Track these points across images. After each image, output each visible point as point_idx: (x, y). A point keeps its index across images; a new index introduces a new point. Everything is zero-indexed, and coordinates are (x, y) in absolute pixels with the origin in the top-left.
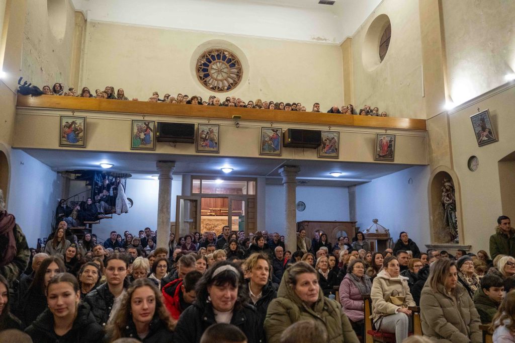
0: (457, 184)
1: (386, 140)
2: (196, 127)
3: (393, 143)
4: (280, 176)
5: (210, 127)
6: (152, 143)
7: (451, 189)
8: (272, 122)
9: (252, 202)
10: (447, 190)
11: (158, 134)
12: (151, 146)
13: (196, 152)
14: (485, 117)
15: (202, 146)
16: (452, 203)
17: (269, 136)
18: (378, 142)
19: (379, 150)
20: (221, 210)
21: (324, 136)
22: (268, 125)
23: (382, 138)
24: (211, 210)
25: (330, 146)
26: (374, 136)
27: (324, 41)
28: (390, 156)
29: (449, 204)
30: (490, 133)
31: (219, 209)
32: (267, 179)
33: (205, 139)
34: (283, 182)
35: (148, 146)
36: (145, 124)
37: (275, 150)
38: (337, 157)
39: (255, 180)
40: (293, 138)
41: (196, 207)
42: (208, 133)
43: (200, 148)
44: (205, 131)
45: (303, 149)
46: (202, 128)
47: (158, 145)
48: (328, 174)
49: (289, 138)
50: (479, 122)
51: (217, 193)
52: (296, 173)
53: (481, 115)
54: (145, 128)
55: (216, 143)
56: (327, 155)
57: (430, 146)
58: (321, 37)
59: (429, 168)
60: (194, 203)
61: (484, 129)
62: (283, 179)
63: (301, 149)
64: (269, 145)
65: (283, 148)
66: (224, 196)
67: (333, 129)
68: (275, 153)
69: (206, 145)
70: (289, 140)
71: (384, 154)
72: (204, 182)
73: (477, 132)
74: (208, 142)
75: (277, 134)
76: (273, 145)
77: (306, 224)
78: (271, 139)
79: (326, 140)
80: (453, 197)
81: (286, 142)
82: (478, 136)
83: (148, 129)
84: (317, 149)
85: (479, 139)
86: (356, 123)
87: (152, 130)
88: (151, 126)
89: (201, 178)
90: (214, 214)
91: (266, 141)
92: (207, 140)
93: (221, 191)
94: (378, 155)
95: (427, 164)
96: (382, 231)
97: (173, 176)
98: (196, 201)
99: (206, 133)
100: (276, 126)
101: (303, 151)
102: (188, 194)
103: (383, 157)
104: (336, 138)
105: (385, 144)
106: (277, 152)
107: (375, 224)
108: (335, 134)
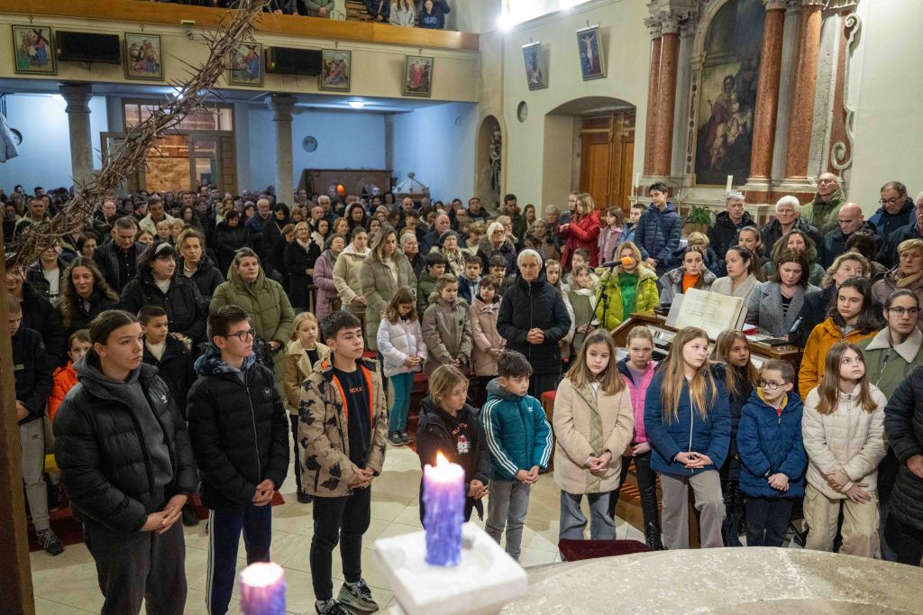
0: (505, 136)
1: (420, 64)
2: (121, 39)
3: (429, 69)
5: (145, 38)
6: (50, 63)
9: (226, 143)
10: (495, 142)
11: (59, 51)
12: (48, 67)
13: (126, 78)
14: (537, 52)
15: (135, 69)
17: (242, 56)
18: (409, 68)
19: (409, 79)
21: (327, 57)
23: (414, 62)
25: (337, 72)
26: (402, 58)
28: (425, 90)
29: (495, 161)
30: (540, 74)
31: (175, 146)
32: (249, 104)
33: (138, 59)
35: (44, 68)
36: (34, 31)
37: (252, 77)
38: (348, 90)
40: (277, 62)
42: (142, 48)
43: (132, 73)
44: (138, 44)
46: (131, 39)
47: (60, 65)
48: (345, 102)
49: (272, 61)
50: (531, 58)
53: (534, 49)
54: (36, 39)
55: (157, 65)
56: (333, 86)
59: (478, 108)
61: (535, 68)
64: (244, 70)
65: (266, 76)
67: (343, 46)
68: (253, 81)
69: (142, 68)
70: (273, 65)
71: (416, 87)
73: (528, 70)
74: (144, 63)
75: (255, 53)
76: (250, 69)
78: (246, 60)
79: (330, 64)
81: (269, 65)
82: (530, 76)
83: (41, 40)
84: (317, 77)
85: (530, 80)
86: (376, 37)
87: (47, 42)
88: (45, 35)
89: (138, 102)
90: (167, 154)
91: (239, 64)
92: (142, 59)
94: (408, 87)
96: (418, 191)
99: (139, 49)
101: (297, 79)
102: (120, 129)
103: (415, 89)
104: (346, 61)
105: (418, 71)
106: (257, 81)
107: (410, 180)
108: (345, 54)
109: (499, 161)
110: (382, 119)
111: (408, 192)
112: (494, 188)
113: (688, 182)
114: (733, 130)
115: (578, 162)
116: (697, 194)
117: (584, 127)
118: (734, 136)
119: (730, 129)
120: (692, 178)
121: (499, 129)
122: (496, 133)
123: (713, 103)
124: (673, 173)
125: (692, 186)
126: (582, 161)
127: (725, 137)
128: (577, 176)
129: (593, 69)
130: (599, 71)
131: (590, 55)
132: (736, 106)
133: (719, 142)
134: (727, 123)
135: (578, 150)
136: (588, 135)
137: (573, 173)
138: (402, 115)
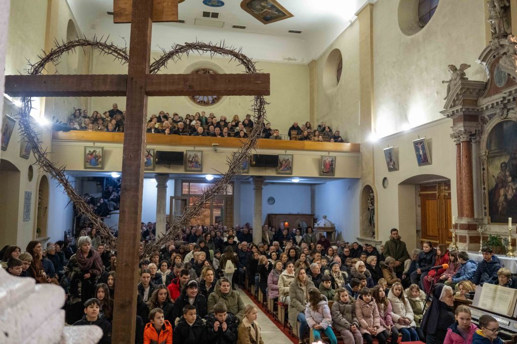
0: (376, 196)
2: (185, 153)
3: (334, 162)
5: (195, 153)
6: (152, 165)
9: (230, 200)
10: (371, 199)
11: (157, 160)
12: (151, 167)
13: (185, 171)
14: (392, 152)
15: (190, 167)
18: (323, 162)
21: (281, 158)
23: (326, 159)
25: (285, 165)
26: (319, 157)
27: (294, 61)
28: (331, 173)
30: (394, 163)
32: (242, 182)
33: (191, 162)
35: (149, 167)
36: (147, 151)
37: (244, 169)
38: (291, 174)
40: (257, 161)
41: (185, 205)
42: (193, 157)
43: (188, 169)
44: (192, 155)
46: (189, 153)
47: (157, 166)
48: (290, 180)
49: (254, 161)
50: (389, 155)
52: (262, 182)
53: (390, 151)
54: (147, 155)
55: (200, 165)
56: (283, 172)
58: (291, 57)
60: (184, 201)
61: (391, 160)
63: (263, 167)
65: (250, 167)
69: (193, 166)
71: (326, 171)
72: (192, 185)
73: (387, 161)
74: (194, 164)
77: (274, 216)
79: (282, 161)
81: (252, 163)
82: (388, 164)
83: (150, 155)
84: (275, 168)
85: (389, 166)
87: (152, 156)
88: (152, 153)
89: (189, 182)
92: (193, 162)
94: (323, 171)
95: (360, 178)
96: (329, 225)
98: (186, 200)
101: (265, 169)
102: (179, 195)
103: (326, 173)
104: (290, 159)
105: (328, 163)
106: (246, 170)
107: (324, 220)
108: (290, 156)
109: (373, 210)
110: (309, 187)
111: (323, 226)
112: (371, 224)
113: (486, 221)
114: (510, 192)
115: (419, 209)
116: (492, 228)
117: (421, 191)
118: (511, 195)
119: (508, 191)
120: (488, 219)
121: (373, 192)
122: (371, 194)
123: (496, 177)
124: (476, 216)
125: (489, 224)
126: (421, 209)
127: (506, 196)
128: (420, 218)
129: (424, 160)
130: (427, 161)
131: (421, 153)
132: (510, 179)
133: (502, 198)
134: (506, 188)
135: (419, 203)
136: (423, 195)
137: (417, 216)
138: (319, 186)
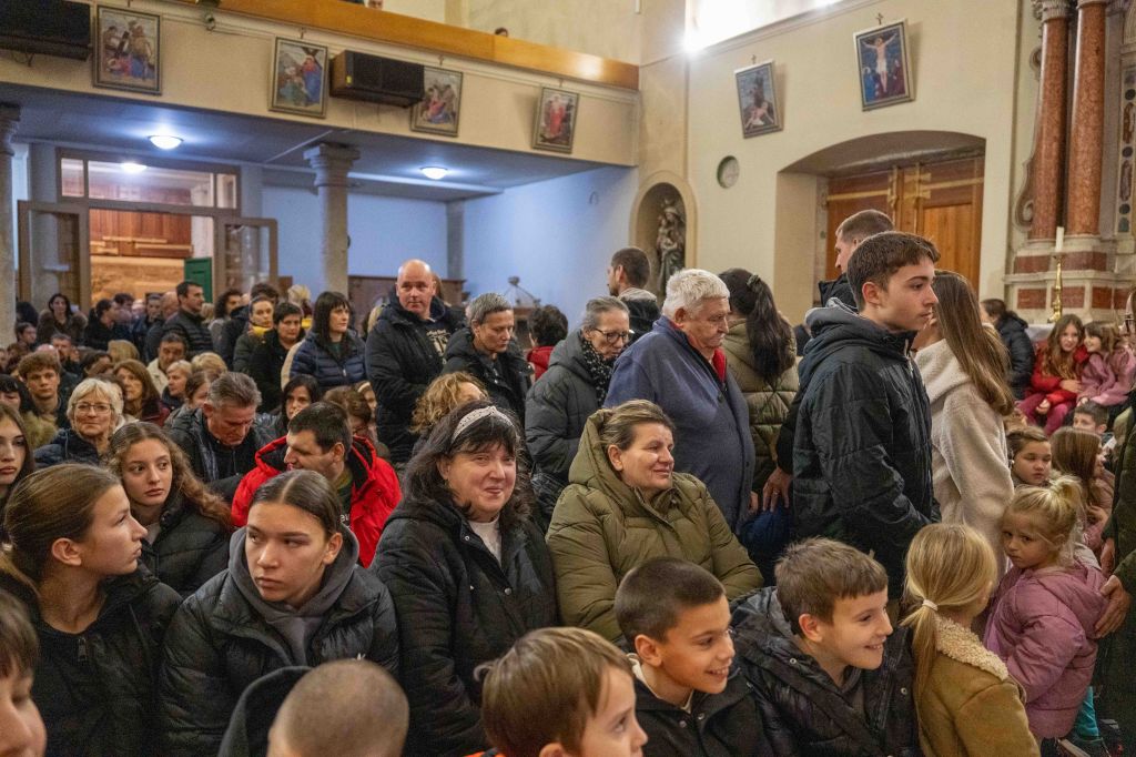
0: (693, 211)
1: (560, 103)
2: (93, 12)
3: (572, 112)
4: (310, 167)
5: (134, 19)
7: (676, 222)
8: (304, 27)
10: (669, 224)
13: (95, 86)
14: (765, 77)
15: (112, 71)
16: (677, 250)
17: (295, 64)
18: (543, 106)
19: (543, 124)
20: (134, 242)
21: (429, 79)
22: (294, 34)
23: (552, 99)
24: (106, 241)
25: (439, 105)
26: (532, 92)
28: (564, 142)
29: (670, 252)
30: (770, 111)
31: (129, 239)
32: (264, 170)
33: (118, 52)
34: (316, 183)
37: (309, 101)
38: (454, 134)
39: (236, 171)
40: (357, 76)
41: (75, 232)
43: (105, 77)
44: (120, 28)
45: (376, 105)
46: (108, 18)
48: (416, 170)
49: (348, 74)
50: (752, 86)
51: (123, 197)
52: (349, 164)
53: (758, 72)
55: (151, 67)
56: (433, 126)
57: (642, 127)
59: (636, 173)
60: (69, 223)
62: (315, 175)
63: (372, 105)
64: (296, 88)
65: (330, 101)
66: (144, 208)
67: (449, 63)
68: (309, 108)
70: (349, 80)
71: (553, 136)
72: (94, 167)
73: (745, 106)
74: (128, 61)
75: (316, 62)
76: (306, 88)
77: (356, 282)
78: (301, 71)
79: (431, 90)
80: (680, 238)
81: (338, 83)
82: (746, 115)
84: (409, 110)
85: (747, 121)
86: (500, 56)
89: (85, 157)
90: (115, 251)
91: (289, 77)
92: (125, 54)
93: (134, 193)
94: (542, 136)
95: (632, 164)
97: (14, 147)
98: (74, 217)
99: (121, 35)
100: (312, 38)
102: (50, 197)
104: (454, 88)
106: (316, 107)
107: (514, 289)
108: (453, 77)
110: (443, 208)
115: (822, 244)
117: (832, 192)
130: (902, 91)
135: (824, 228)
136: (838, 203)
